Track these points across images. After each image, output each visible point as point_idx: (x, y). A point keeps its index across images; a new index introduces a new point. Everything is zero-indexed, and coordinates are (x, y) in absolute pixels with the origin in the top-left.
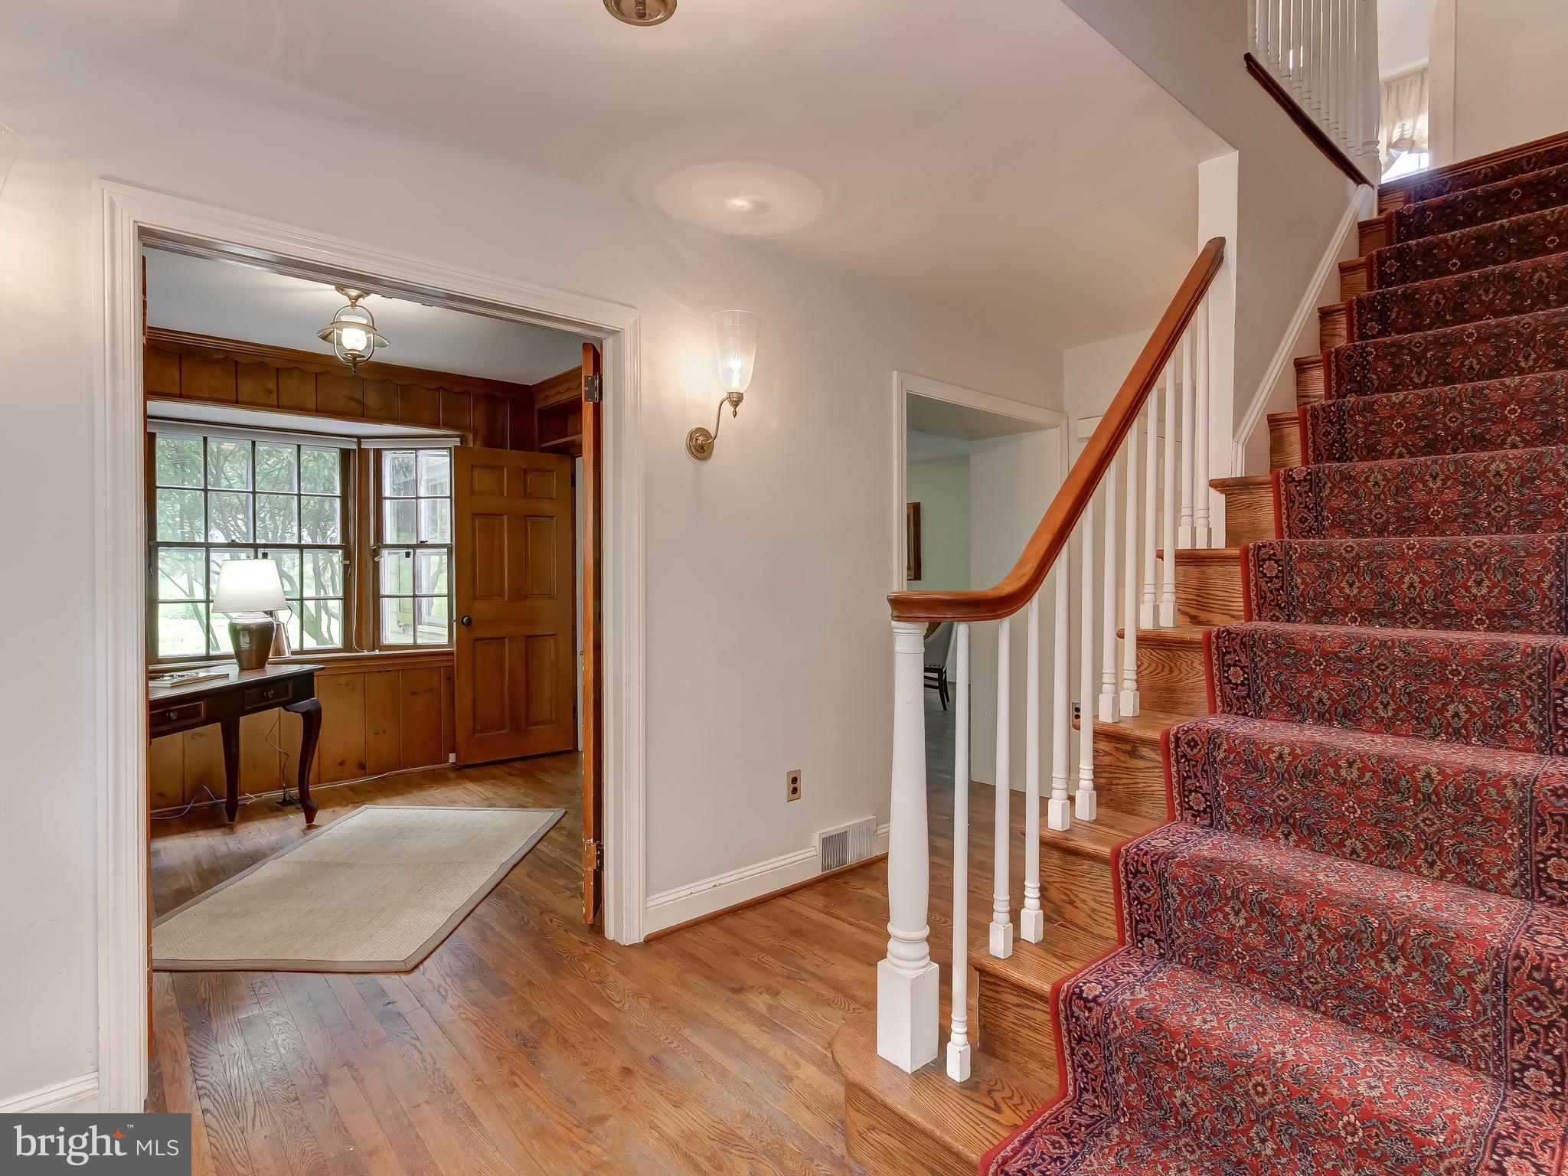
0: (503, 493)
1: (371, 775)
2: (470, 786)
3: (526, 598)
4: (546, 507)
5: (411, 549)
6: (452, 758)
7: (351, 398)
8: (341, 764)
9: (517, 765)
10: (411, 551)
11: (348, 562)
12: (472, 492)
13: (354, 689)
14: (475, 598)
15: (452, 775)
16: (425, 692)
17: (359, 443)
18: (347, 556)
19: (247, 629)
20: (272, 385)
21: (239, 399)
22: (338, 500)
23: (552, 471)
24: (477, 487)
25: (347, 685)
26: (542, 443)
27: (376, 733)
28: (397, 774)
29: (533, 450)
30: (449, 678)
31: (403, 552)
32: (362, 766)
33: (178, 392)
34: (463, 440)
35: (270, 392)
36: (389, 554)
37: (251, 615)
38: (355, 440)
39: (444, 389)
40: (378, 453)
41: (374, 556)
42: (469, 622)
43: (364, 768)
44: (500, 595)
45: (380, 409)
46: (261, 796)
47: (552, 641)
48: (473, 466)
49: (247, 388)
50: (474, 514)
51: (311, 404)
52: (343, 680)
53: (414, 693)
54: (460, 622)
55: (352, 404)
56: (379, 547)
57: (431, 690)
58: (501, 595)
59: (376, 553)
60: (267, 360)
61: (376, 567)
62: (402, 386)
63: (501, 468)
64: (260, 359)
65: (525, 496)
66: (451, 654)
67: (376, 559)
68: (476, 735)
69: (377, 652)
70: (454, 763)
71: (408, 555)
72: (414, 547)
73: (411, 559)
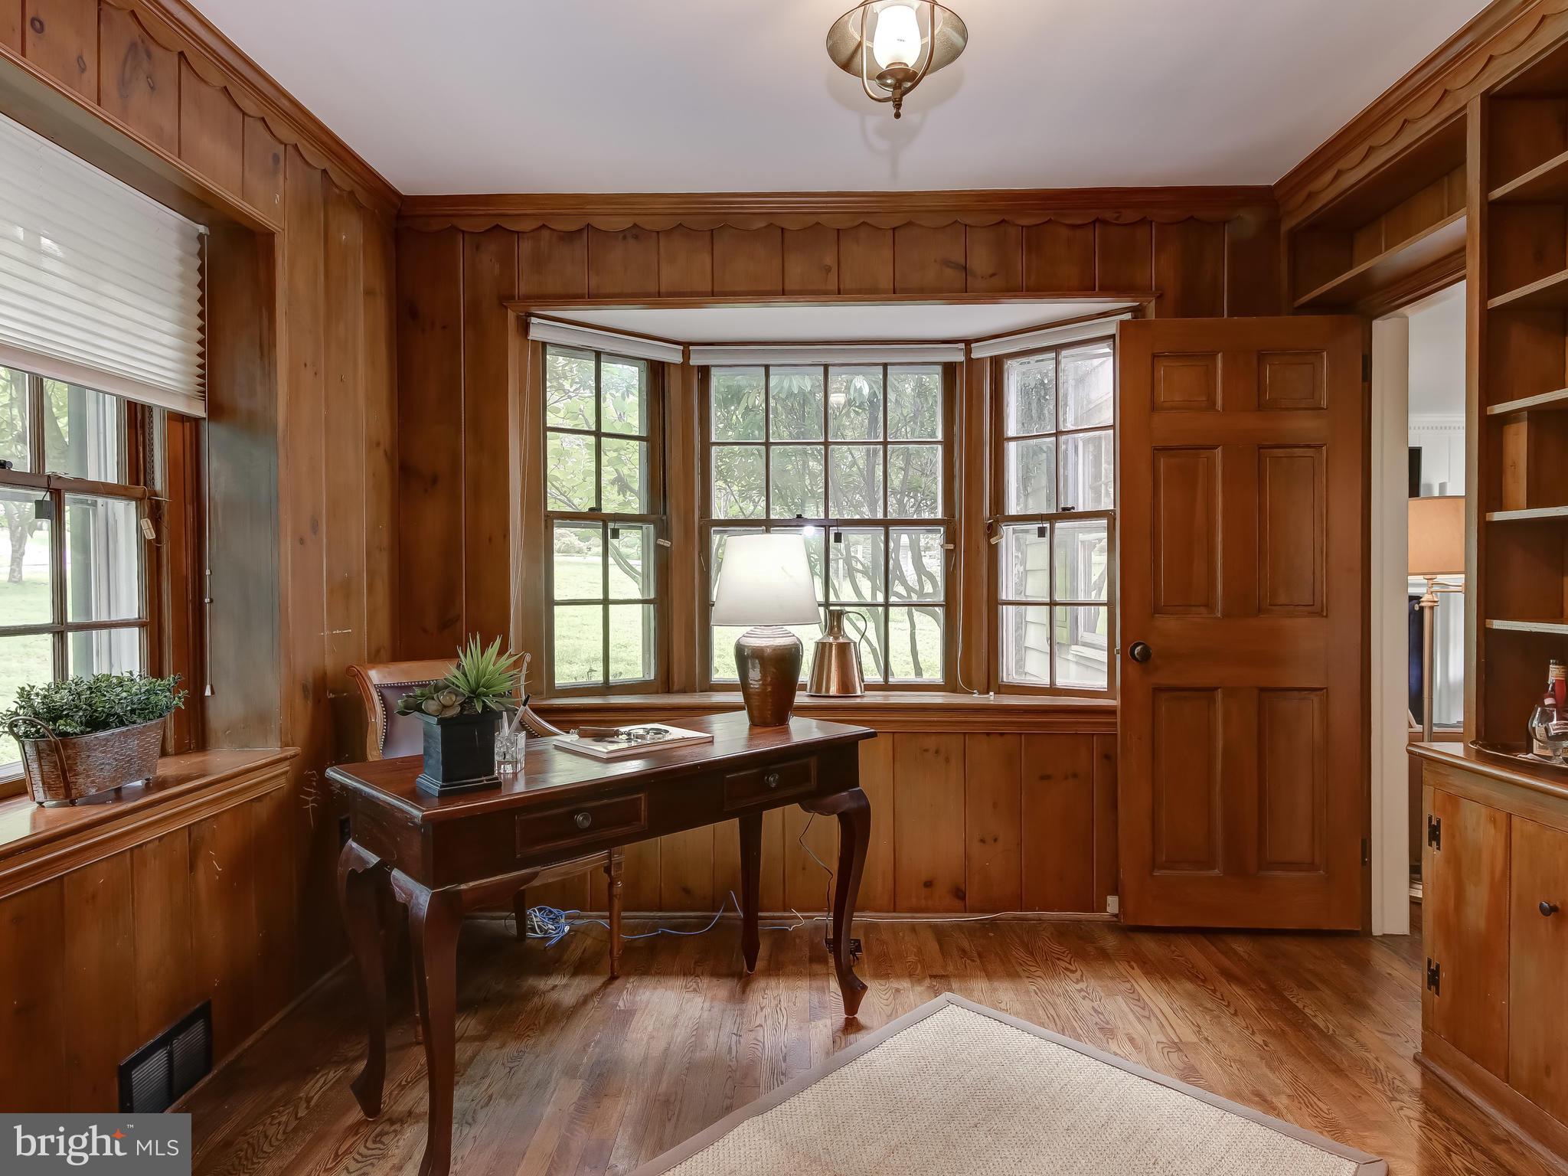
0: (1214, 404)
1: (973, 910)
2: (1145, 987)
3: (1260, 610)
4: (1303, 425)
5: (1046, 522)
6: (1113, 904)
7: (947, 263)
8: (928, 884)
9: (1241, 947)
10: (1047, 525)
11: (951, 547)
12: (1154, 407)
13: (947, 760)
14: (1157, 610)
15: (1111, 942)
16: (1066, 778)
17: (968, 352)
18: (951, 537)
19: (758, 654)
20: (830, 260)
21: (787, 288)
22: (940, 448)
23: (1318, 353)
24: (1162, 396)
25: (937, 752)
26: (1294, 300)
27: (983, 841)
28: (1015, 918)
29: (1277, 312)
30: (1107, 757)
31: (1034, 527)
32: (959, 894)
33: (710, 290)
34: (1137, 311)
35: (828, 270)
36: (1015, 532)
37: (768, 631)
38: (962, 346)
39: (1105, 222)
40: (997, 363)
41: (990, 536)
42: (1146, 655)
43: (963, 898)
44: (1206, 606)
45: (993, 275)
46: (812, 917)
47: (1315, 699)
48: (1154, 356)
49: (797, 269)
50: (1156, 449)
51: (885, 281)
52: (931, 743)
53: (1044, 777)
54: (1128, 654)
55: (949, 273)
56: (997, 521)
57: (1075, 775)
58: (1209, 605)
59: (992, 530)
60: (823, 219)
61: (994, 552)
62: (1028, 227)
63: (1213, 356)
64: (813, 219)
65: (1260, 407)
66: (1110, 712)
67: (993, 541)
68: (1156, 873)
69: (991, 698)
70: (1116, 916)
71: (1041, 532)
72: (1052, 518)
73: (1046, 539)
